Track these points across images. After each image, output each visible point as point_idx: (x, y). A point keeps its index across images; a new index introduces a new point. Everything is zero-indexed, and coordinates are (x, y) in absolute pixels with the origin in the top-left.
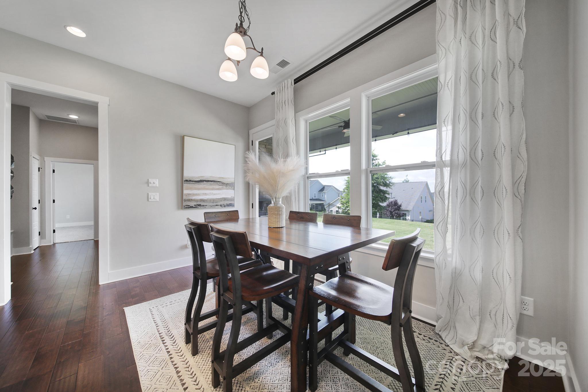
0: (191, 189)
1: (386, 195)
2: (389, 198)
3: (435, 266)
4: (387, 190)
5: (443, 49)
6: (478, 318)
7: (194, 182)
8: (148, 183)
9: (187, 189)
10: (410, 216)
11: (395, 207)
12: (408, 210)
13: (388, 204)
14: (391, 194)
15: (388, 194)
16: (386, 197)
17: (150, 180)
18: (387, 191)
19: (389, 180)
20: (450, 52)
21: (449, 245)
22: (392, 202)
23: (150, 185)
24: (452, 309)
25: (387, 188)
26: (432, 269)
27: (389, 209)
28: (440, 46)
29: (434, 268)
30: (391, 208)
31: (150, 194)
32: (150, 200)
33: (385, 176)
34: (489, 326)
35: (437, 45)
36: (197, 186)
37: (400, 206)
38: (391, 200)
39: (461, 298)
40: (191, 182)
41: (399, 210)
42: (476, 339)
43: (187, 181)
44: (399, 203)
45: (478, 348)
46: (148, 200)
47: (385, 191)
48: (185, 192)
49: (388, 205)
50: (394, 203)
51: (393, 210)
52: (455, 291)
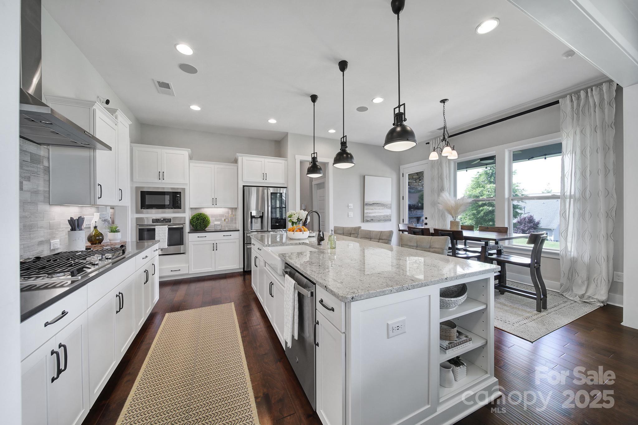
0: (368, 209)
1: (517, 210)
2: (521, 214)
3: (560, 257)
4: (518, 204)
5: (565, 133)
6: (586, 282)
7: (370, 205)
8: (348, 206)
9: (366, 209)
10: (553, 236)
11: (529, 225)
12: (551, 229)
13: (519, 220)
14: (524, 208)
15: (521, 209)
16: (517, 212)
17: (349, 205)
18: (519, 206)
19: (522, 192)
20: (569, 137)
21: (569, 245)
22: (525, 219)
23: (349, 207)
24: (571, 281)
25: (518, 202)
26: (559, 260)
27: (521, 227)
28: (563, 131)
29: (559, 259)
30: (524, 226)
31: (349, 213)
32: (349, 216)
33: (516, 188)
34: (593, 286)
35: (561, 130)
36: (371, 207)
37: (538, 223)
38: (523, 216)
39: (577, 273)
40: (368, 205)
41: (535, 229)
42: (584, 293)
43: (366, 204)
44: (536, 219)
45: (586, 297)
46: (348, 217)
47: (515, 205)
48: (365, 211)
49: (518, 222)
50: (528, 220)
51: (526, 228)
52: (573, 270)
